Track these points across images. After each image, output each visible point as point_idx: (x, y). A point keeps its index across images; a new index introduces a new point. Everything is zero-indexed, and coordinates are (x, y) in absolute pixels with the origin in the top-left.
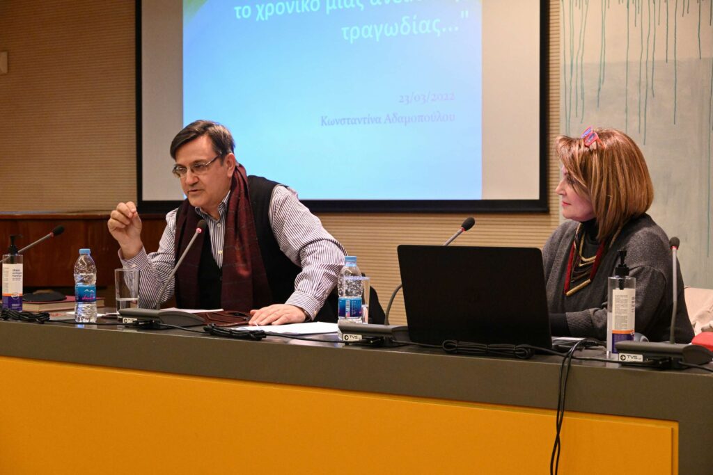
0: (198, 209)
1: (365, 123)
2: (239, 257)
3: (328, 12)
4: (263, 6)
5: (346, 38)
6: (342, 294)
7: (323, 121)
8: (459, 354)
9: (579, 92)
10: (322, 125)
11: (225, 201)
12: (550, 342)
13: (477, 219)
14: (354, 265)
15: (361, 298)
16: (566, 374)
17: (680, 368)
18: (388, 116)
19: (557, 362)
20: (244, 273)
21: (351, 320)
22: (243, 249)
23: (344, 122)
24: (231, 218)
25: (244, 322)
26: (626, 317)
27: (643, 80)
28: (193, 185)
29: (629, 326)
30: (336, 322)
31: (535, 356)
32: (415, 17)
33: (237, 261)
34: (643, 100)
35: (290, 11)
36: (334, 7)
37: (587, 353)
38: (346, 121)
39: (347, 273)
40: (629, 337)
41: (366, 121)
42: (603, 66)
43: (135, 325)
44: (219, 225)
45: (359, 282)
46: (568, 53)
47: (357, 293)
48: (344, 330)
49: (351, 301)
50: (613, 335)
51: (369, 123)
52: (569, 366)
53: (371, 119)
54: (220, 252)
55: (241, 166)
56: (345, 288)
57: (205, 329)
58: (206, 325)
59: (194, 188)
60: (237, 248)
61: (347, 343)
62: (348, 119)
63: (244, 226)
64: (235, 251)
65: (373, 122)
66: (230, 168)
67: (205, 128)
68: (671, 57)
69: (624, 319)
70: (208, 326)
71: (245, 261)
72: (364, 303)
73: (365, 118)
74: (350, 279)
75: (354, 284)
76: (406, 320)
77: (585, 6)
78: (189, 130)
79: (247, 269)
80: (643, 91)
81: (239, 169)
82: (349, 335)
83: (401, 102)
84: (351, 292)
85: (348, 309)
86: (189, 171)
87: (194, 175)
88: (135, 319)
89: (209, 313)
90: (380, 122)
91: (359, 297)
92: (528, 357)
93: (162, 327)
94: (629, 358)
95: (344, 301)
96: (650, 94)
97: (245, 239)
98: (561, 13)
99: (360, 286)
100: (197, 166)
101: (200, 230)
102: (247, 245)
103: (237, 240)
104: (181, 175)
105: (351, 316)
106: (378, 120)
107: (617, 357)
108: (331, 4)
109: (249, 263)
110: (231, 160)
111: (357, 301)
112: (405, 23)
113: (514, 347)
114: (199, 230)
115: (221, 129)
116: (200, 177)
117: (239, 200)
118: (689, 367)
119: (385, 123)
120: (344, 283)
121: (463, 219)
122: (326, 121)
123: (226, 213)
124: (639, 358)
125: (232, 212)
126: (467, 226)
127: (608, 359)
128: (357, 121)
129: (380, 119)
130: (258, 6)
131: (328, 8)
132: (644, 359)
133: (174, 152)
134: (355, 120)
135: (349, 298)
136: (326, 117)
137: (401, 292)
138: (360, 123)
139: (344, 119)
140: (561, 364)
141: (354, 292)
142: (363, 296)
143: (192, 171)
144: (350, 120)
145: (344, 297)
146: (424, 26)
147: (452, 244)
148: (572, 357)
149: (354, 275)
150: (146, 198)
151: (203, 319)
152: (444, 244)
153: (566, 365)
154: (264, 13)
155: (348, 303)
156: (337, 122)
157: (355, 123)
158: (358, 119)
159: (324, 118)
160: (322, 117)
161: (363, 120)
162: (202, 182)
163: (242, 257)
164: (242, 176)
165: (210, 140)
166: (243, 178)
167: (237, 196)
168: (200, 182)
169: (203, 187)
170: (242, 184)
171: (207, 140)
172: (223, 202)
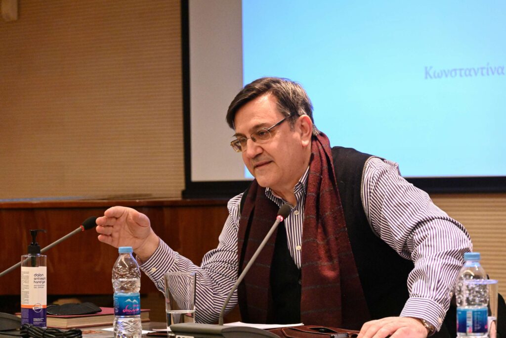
0: (269, 192)
1: (483, 75)
2: (322, 253)
6: (461, 303)
7: (427, 73)
10: (426, 78)
11: (303, 180)
15: (487, 308)
20: (330, 274)
22: (328, 243)
24: (311, 203)
28: (257, 156)
33: (320, 258)
38: (458, 72)
39: (467, 275)
41: (485, 71)
44: (296, 213)
47: (482, 301)
49: (474, 312)
51: (488, 74)
53: (491, 68)
54: (299, 248)
55: (322, 134)
60: (320, 242)
62: (461, 70)
63: (329, 213)
64: (318, 245)
65: (493, 73)
66: (305, 135)
71: (330, 258)
72: (490, 315)
73: (482, 69)
74: (472, 283)
75: (477, 289)
78: (249, 88)
79: (333, 268)
85: (469, 323)
86: (249, 141)
87: (256, 144)
88: (192, 337)
89: (285, 329)
90: (503, 73)
91: (484, 306)
95: (464, 312)
97: (330, 229)
100: (260, 132)
102: (332, 237)
103: (319, 231)
104: (242, 148)
105: (474, 331)
106: (500, 71)
109: (336, 261)
110: (305, 124)
111: (482, 313)
115: (290, 87)
116: (263, 146)
117: (321, 179)
122: (431, 73)
123: (305, 196)
125: (312, 194)
128: (472, 73)
129: (503, 69)
133: (231, 118)
134: (470, 71)
135: (471, 308)
136: (431, 68)
138: (476, 74)
139: (455, 70)
141: (477, 300)
142: (489, 306)
143: (254, 140)
144: (463, 72)
145: (465, 307)
149: (477, 277)
150: (196, 177)
155: (469, 315)
156: (446, 73)
157: (470, 75)
158: (474, 69)
159: (428, 69)
160: (426, 68)
161: (480, 71)
162: (267, 152)
163: (326, 252)
164: (323, 147)
165: (274, 98)
166: (324, 149)
167: (318, 174)
168: (265, 153)
169: (271, 159)
170: (324, 158)
171: (270, 99)
172: (300, 183)
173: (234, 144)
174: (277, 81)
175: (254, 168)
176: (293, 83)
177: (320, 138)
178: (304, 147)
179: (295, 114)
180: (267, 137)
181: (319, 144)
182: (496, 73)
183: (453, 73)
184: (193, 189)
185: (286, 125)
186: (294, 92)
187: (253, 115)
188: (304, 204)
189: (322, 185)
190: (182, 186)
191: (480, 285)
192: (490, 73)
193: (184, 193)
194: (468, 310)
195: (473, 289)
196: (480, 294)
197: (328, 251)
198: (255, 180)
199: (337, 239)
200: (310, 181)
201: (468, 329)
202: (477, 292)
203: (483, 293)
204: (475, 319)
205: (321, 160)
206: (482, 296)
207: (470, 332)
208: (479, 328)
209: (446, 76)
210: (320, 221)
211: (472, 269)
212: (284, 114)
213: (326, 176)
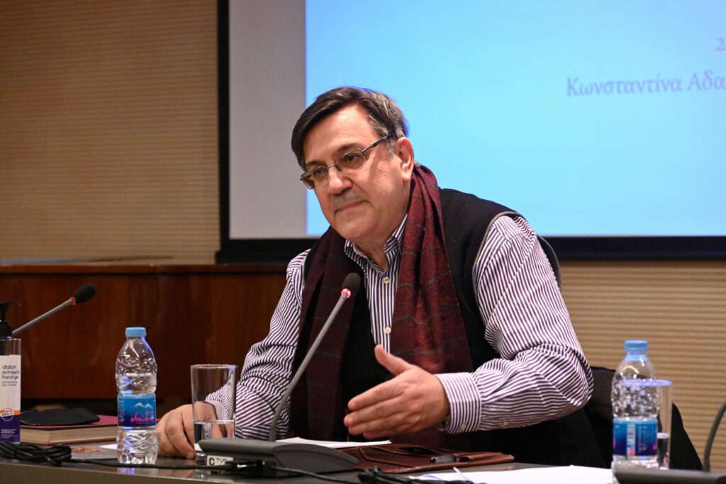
0: (350, 248)
1: (650, 90)
2: (422, 337)
7: (570, 88)
10: (569, 94)
11: (397, 234)
18: (694, 76)
22: (430, 324)
23: (611, 88)
24: (408, 264)
28: (344, 192)
30: (609, 466)
33: (417, 345)
38: (615, 87)
39: (629, 374)
41: (653, 86)
44: (387, 281)
47: (649, 411)
48: (624, 479)
49: (637, 426)
51: (658, 90)
53: (663, 82)
54: (388, 330)
55: (425, 170)
60: (420, 322)
62: (619, 83)
63: (433, 281)
64: (415, 325)
65: (665, 89)
66: (405, 165)
71: (433, 345)
72: (660, 430)
73: (650, 82)
75: (643, 393)
83: (720, 49)
86: (332, 171)
87: (342, 174)
88: (231, 459)
89: (364, 448)
90: (679, 88)
95: (624, 426)
97: (434, 304)
100: (346, 157)
101: (349, 293)
102: (436, 315)
103: (419, 306)
104: (318, 182)
106: (675, 85)
109: (440, 350)
114: (346, 293)
116: (352, 177)
117: (424, 233)
119: (689, 90)
122: (577, 87)
123: (399, 256)
125: (409, 253)
128: (636, 88)
129: (679, 82)
134: (632, 84)
136: (576, 79)
138: (641, 90)
139: (611, 84)
141: (642, 408)
142: (659, 418)
143: (339, 168)
144: (622, 87)
150: (236, 232)
155: (631, 430)
156: (597, 88)
157: (632, 90)
158: (638, 83)
159: (572, 82)
160: (569, 80)
161: (647, 85)
162: (357, 186)
163: (428, 336)
164: (426, 188)
166: (428, 191)
167: (419, 225)
168: (354, 187)
169: (364, 196)
170: (428, 203)
172: (394, 238)
173: (305, 178)
175: (335, 213)
177: (420, 171)
178: (405, 183)
180: (356, 165)
182: (669, 89)
183: (608, 89)
184: (231, 249)
187: (336, 133)
188: (398, 268)
189: (425, 241)
190: (216, 246)
191: (647, 387)
192: (661, 87)
193: (218, 256)
195: (636, 392)
196: (647, 400)
197: (430, 337)
199: (443, 318)
200: (407, 234)
201: (629, 450)
202: (642, 397)
203: (650, 399)
205: (425, 206)
206: (649, 403)
207: (631, 454)
208: (644, 449)
209: (598, 92)
210: (420, 292)
212: (380, 132)
213: (430, 227)
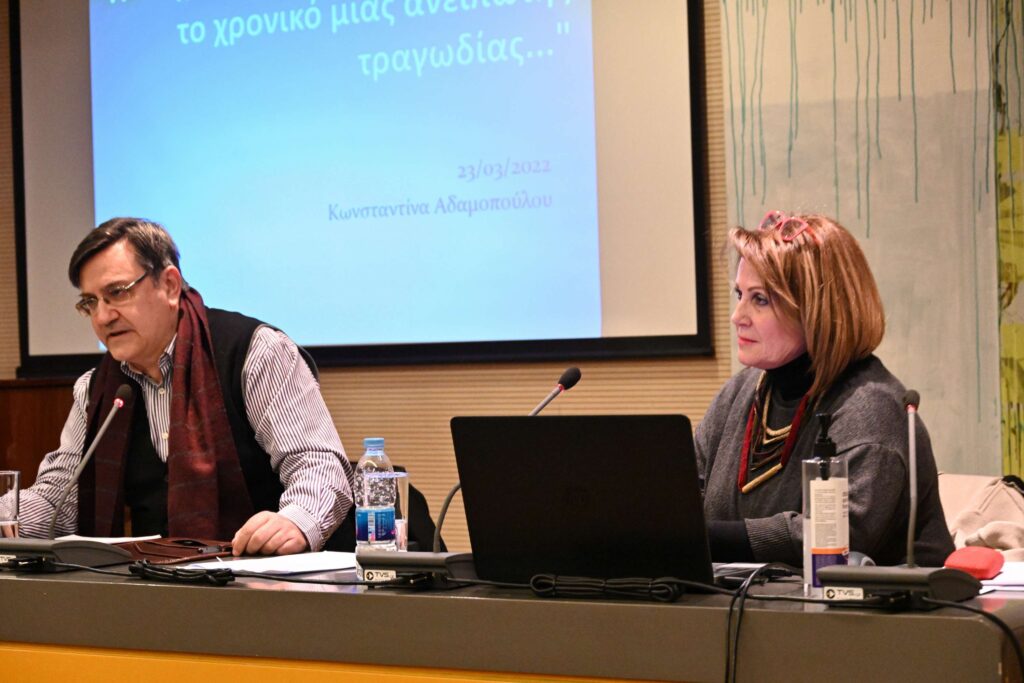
0: (126, 367)
1: (401, 214)
2: (194, 442)
3: (334, 30)
4: (225, 21)
5: (366, 72)
6: (361, 503)
7: (332, 213)
8: (558, 596)
9: (758, 154)
10: (330, 218)
11: (169, 350)
12: (710, 571)
13: (584, 370)
14: (380, 454)
15: (394, 509)
16: (737, 624)
17: (925, 608)
18: (440, 200)
19: (720, 605)
20: (204, 467)
21: (377, 546)
22: (201, 429)
23: (368, 213)
24: (180, 377)
25: (199, 556)
26: (835, 525)
27: (862, 129)
28: (112, 323)
29: (840, 541)
30: (353, 551)
31: (685, 596)
32: (480, 34)
33: (190, 448)
34: (863, 163)
35: (271, 30)
36: (345, 20)
37: (772, 589)
38: (371, 211)
39: (369, 467)
40: (841, 559)
41: (405, 210)
42: (795, 109)
43: (12, 567)
44: (162, 392)
45: (391, 481)
46: (736, 89)
47: (387, 500)
48: (366, 563)
49: (377, 514)
50: (814, 556)
51: (408, 213)
52: (742, 611)
53: (412, 206)
54: (165, 436)
55: (193, 291)
56: (367, 492)
57: (131, 569)
58: (133, 563)
59: (113, 330)
60: (192, 428)
61: (371, 586)
62: (374, 208)
63: (202, 390)
64: (188, 431)
65: (415, 212)
66: (172, 292)
67: (123, 229)
68: (906, 92)
69: (830, 529)
70: (137, 564)
71: (204, 447)
72: (399, 516)
73: (401, 206)
74: (376, 476)
75: (381, 484)
76: (469, 544)
77: (762, 10)
78: (97, 234)
79: (208, 460)
80: (863, 149)
81: (188, 295)
82: (373, 571)
83: (461, 176)
84: (377, 499)
85: (372, 528)
86: (101, 303)
87: (109, 307)
88: (13, 557)
89: (139, 543)
90: (427, 212)
91: (390, 507)
92: (672, 599)
93: (59, 569)
94: (841, 594)
95: (365, 515)
96: (874, 153)
97: (204, 412)
98: (723, 23)
99: (392, 488)
100: (113, 292)
101: (121, 402)
102: (206, 421)
103: (190, 413)
104: (91, 311)
105: (377, 539)
106: (423, 209)
107: (821, 593)
108: (339, 17)
109: (211, 452)
110: (171, 277)
111: (388, 514)
112: (464, 45)
113: (649, 582)
114: (119, 402)
115: (151, 230)
116: (119, 309)
117: (192, 348)
118: (939, 607)
119: (436, 212)
120: (365, 483)
121: (561, 371)
122: (337, 212)
123: (172, 370)
124: (857, 594)
125: (180, 366)
126: (569, 382)
127: (806, 597)
128: (389, 212)
129: (427, 207)
130: (216, 22)
131: (335, 23)
132: (866, 594)
133: (76, 274)
134: (386, 210)
135: (374, 508)
136: (336, 205)
137: (459, 496)
138: (393, 213)
139: (367, 209)
140: (728, 608)
141: (381, 499)
142: (397, 506)
143: (107, 302)
144: (377, 211)
145: (366, 507)
146: (496, 50)
147: (543, 413)
148: (747, 596)
149: (380, 469)
150: (35, 350)
151: (128, 553)
152: (531, 413)
153: (736, 609)
154: (227, 33)
155: (371, 518)
156: (355, 213)
157: (386, 214)
158: (391, 208)
159: (333, 207)
160: (330, 206)
161: (398, 209)
162: (125, 319)
163: (199, 440)
164: (194, 308)
165: (131, 247)
166: (196, 311)
167: (188, 342)
168: (122, 319)
169: (128, 326)
170: (195, 321)
171: (127, 248)
172: (166, 354)
173: (81, 306)
174: (132, 223)
175: (107, 339)
176: (155, 225)
177: (189, 295)
178: (172, 308)
179: (159, 266)
180: (124, 297)
181: (189, 304)
182: (418, 212)
183: (365, 212)
184: (30, 365)
185: (148, 281)
186: (156, 237)
187: (105, 270)
188: (172, 381)
189: (194, 355)
190: (17, 362)
191: (384, 479)
192: (411, 212)
193: (19, 371)
194: (371, 512)
195: (375, 484)
196: (385, 490)
197: (202, 440)
198: (108, 353)
199: (212, 423)
200: (178, 351)
201: (370, 536)
202: (381, 488)
203: (388, 489)
204: (379, 523)
205: (192, 324)
206: (387, 493)
207: (372, 539)
208: (384, 534)
209: (356, 216)
210: (191, 401)
211: (374, 458)
212: (145, 267)
213: (198, 342)
